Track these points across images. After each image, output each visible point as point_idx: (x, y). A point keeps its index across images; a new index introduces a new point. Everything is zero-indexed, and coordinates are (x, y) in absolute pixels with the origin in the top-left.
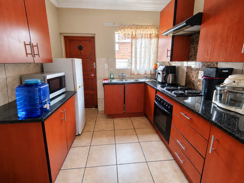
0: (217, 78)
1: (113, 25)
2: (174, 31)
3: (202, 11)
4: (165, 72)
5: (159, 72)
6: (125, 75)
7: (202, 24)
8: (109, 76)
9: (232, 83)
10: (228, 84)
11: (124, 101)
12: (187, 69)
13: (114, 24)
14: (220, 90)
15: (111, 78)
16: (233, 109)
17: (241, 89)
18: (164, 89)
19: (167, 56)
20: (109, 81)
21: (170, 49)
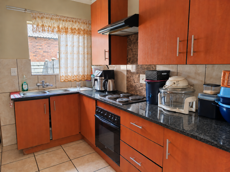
0: (159, 81)
1: (24, 11)
2: (112, 30)
3: (137, 13)
4: (103, 78)
5: (96, 78)
6: (47, 84)
7: (140, 25)
8: (21, 88)
9: (173, 84)
10: (170, 86)
11: (50, 123)
12: (127, 73)
13: (26, 10)
14: (164, 93)
15: (23, 90)
16: (177, 110)
17: (180, 90)
18: (107, 98)
19: (105, 58)
20: (22, 95)
21: (107, 49)
